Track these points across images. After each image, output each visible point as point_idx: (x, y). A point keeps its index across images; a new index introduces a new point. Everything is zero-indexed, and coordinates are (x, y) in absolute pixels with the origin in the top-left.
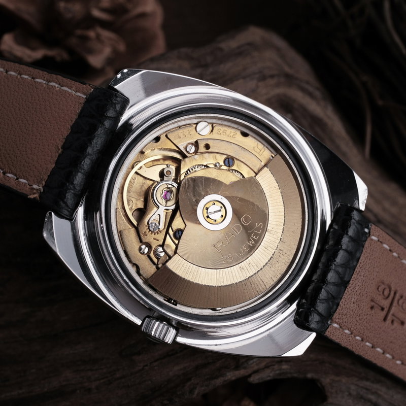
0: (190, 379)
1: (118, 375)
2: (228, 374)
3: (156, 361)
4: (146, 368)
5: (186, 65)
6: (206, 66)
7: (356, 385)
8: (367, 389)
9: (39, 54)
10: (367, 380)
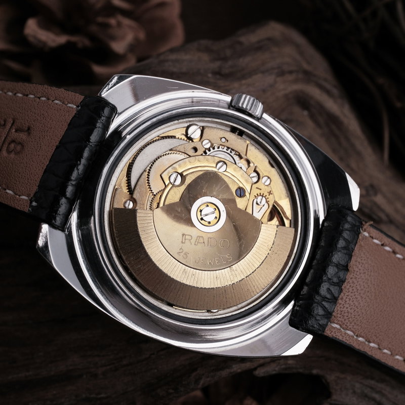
0: (196, 370)
1: (124, 362)
2: (234, 366)
3: (163, 350)
4: (153, 356)
6: (225, 59)
7: (361, 383)
8: (372, 388)
9: (63, 39)
10: (372, 379)
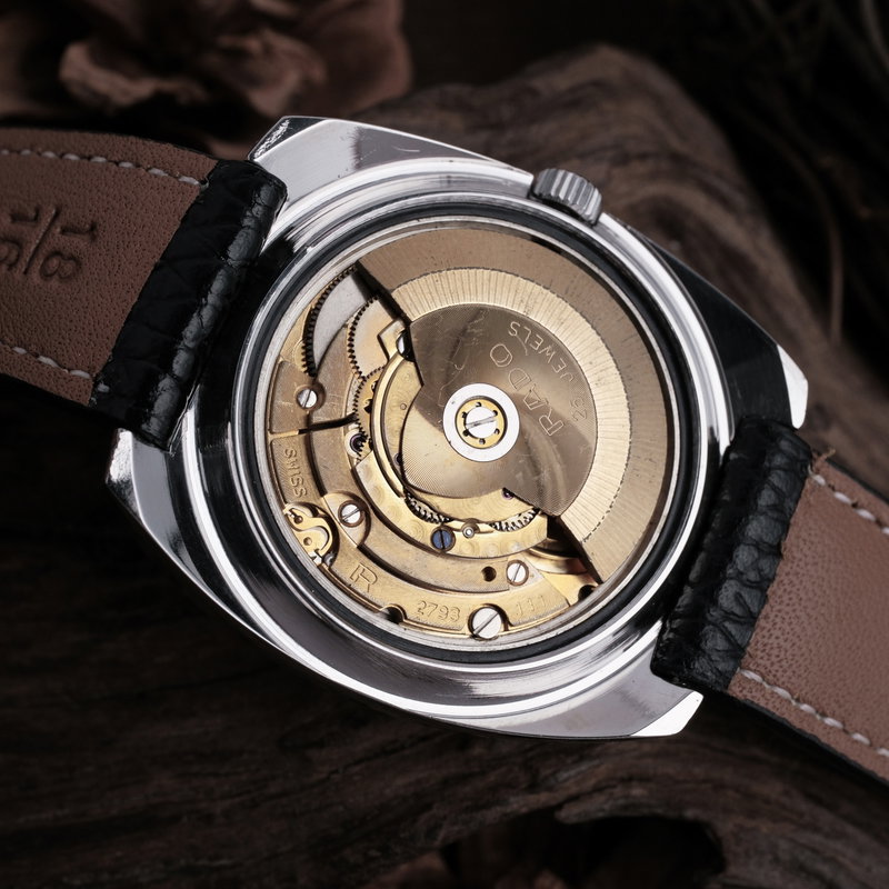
0: (428, 807)
1: (273, 789)
2: (512, 799)
3: (357, 763)
4: (335, 776)
5: (456, 121)
6: (498, 127)
7: (791, 840)
8: (814, 851)
9: (144, 88)
